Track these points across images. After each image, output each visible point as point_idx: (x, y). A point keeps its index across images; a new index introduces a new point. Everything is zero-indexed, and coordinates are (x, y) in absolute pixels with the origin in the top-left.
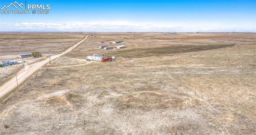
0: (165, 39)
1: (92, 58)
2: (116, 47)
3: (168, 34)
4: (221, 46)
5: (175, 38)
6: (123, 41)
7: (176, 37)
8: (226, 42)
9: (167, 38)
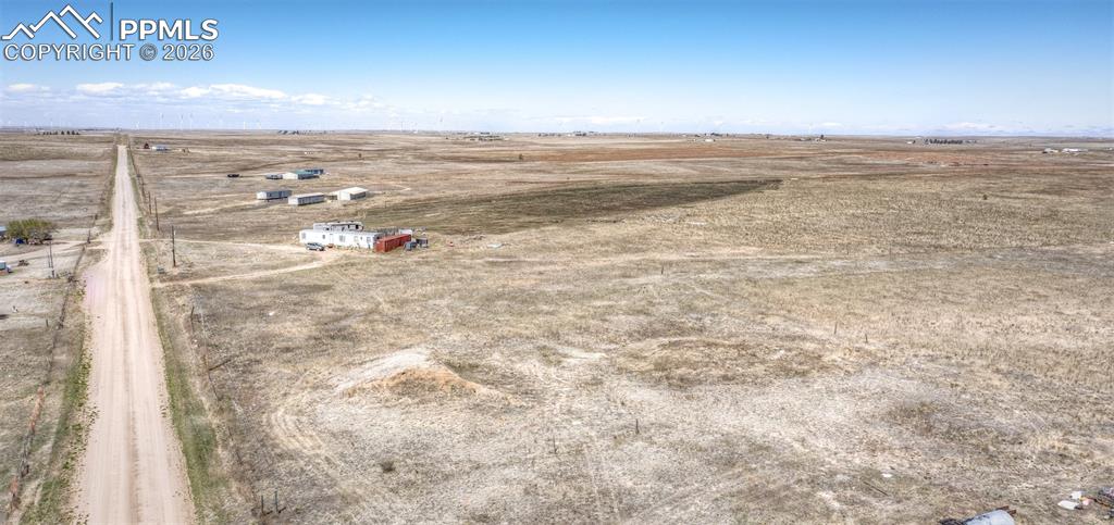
0: (490, 161)
1: (324, 237)
2: (335, 193)
3: (467, 140)
4: (740, 185)
5: (521, 157)
6: (322, 171)
7: (523, 153)
8: (727, 172)
9: (484, 156)
